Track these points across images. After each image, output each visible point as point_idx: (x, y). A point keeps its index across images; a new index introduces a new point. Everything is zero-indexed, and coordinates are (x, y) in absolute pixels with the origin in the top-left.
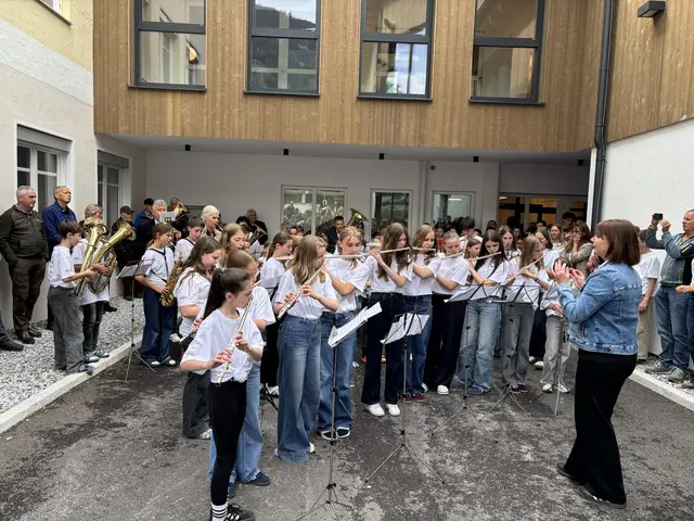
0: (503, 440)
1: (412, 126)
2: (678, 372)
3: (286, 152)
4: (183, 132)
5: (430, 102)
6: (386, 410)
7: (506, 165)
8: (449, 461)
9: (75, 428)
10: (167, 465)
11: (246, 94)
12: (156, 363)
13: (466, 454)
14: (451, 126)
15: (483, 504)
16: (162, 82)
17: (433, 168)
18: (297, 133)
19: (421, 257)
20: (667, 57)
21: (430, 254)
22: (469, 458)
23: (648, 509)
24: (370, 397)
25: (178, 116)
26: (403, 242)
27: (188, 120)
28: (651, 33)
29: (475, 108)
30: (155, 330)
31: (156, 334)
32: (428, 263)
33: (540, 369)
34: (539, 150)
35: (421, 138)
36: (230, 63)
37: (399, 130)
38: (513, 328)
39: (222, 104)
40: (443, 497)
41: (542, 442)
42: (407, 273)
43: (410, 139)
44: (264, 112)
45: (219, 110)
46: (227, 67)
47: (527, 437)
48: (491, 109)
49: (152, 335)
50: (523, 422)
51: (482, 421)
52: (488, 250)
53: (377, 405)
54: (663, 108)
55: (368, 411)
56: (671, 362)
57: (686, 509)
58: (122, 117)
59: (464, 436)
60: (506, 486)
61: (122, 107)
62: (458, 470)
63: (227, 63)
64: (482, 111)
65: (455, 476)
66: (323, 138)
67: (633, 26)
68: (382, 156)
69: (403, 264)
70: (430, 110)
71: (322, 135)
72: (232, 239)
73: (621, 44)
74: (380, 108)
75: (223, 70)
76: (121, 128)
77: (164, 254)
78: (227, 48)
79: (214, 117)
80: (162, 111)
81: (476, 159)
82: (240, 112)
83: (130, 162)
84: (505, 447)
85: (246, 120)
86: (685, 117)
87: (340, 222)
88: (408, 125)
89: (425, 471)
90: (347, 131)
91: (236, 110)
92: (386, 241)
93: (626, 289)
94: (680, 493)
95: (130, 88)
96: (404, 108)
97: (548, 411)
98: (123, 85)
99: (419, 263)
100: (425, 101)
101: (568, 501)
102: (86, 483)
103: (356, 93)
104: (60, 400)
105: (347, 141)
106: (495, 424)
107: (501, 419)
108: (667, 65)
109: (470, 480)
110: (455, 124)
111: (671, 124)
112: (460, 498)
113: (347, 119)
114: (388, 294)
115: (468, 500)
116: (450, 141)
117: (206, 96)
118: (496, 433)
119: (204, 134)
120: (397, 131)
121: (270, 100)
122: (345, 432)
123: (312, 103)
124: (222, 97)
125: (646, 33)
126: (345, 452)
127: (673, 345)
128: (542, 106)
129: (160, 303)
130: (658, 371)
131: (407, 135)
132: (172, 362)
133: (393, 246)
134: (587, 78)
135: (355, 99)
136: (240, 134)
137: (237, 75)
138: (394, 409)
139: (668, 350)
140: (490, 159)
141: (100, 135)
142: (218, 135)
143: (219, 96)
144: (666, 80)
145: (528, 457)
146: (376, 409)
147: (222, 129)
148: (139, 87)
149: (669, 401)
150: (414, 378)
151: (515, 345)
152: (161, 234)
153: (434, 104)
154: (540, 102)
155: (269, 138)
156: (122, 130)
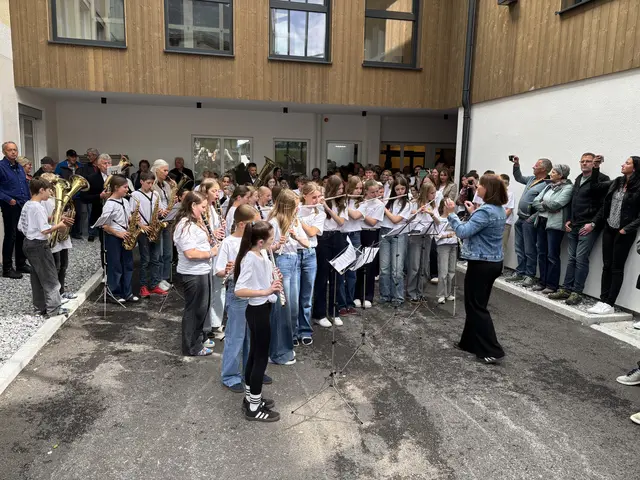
0: (424, 336)
1: (316, 85)
2: (528, 280)
3: (199, 105)
4: (106, 88)
5: (330, 65)
6: (332, 322)
7: (386, 118)
8: (393, 354)
9: (88, 357)
10: (185, 376)
11: (166, 53)
12: (122, 300)
13: (403, 348)
14: (348, 87)
15: (427, 379)
16: (79, 37)
17: (326, 120)
18: (215, 89)
19: (353, 202)
20: (519, 39)
21: (359, 200)
22: (405, 350)
23: (531, 370)
24: (318, 314)
25: (101, 71)
26: (341, 191)
27: (111, 75)
28: (506, 19)
29: (367, 72)
30: (119, 272)
31: (120, 275)
32: (358, 207)
33: (435, 284)
34: (418, 107)
35: (324, 97)
36: (149, 22)
37: (305, 89)
38: (417, 254)
39: (144, 61)
40: (399, 378)
41: (451, 335)
42: (344, 215)
43: (315, 97)
44: (184, 71)
45: (140, 66)
46: (146, 27)
47: (438, 333)
48: (380, 72)
49: (115, 276)
50: (433, 323)
51: (405, 325)
52: (397, 192)
53: (325, 319)
54: (516, 80)
55: (319, 325)
56: (524, 274)
57: (554, 368)
58: (43, 72)
59: (398, 337)
60: (437, 366)
61: (42, 60)
62: (401, 358)
63: (146, 22)
64: (373, 74)
65: (402, 363)
66: (239, 95)
67: (493, 10)
68: (285, 110)
69: (341, 208)
70: (331, 72)
71: (239, 93)
72: (210, 191)
73: (482, 23)
74: (288, 69)
75: (142, 29)
76: (43, 83)
77: (122, 204)
78: (145, 8)
79: (136, 74)
80: (84, 67)
81: (364, 114)
82: (161, 69)
83: (43, 114)
84: (428, 342)
85: (167, 76)
86: (533, 88)
87: (254, 168)
88: (312, 83)
89: (379, 361)
90: (260, 89)
91: (158, 68)
92: (327, 190)
93: (497, 220)
94: (547, 358)
95: (50, 44)
96: (309, 70)
97: (449, 315)
98: (42, 40)
99: (351, 207)
100: (324, 63)
101: (480, 370)
102: (129, 394)
103: (267, 55)
104: (56, 336)
105: (261, 98)
106: (414, 326)
107: (418, 321)
108: (519, 46)
109: (413, 364)
110: (352, 85)
111: (522, 92)
112: (409, 376)
113: (260, 78)
114: (332, 232)
115: (415, 377)
116: (348, 100)
117: (127, 54)
118: (419, 331)
119: (127, 89)
120: (303, 90)
121: (189, 59)
122: (309, 341)
123: (229, 62)
124: (143, 55)
125: (503, 18)
126: (314, 354)
127: (525, 260)
128: (420, 70)
129: (123, 248)
130: (515, 280)
131: (312, 94)
132: (136, 298)
133: (334, 193)
134: (454, 49)
135: (266, 61)
136: (162, 91)
137: (156, 34)
138: (338, 321)
139: (522, 264)
140: (374, 113)
141: (21, 88)
142: (141, 91)
143: (140, 53)
144: (518, 58)
145: (446, 346)
146: (325, 322)
147: (144, 84)
148: (57, 42)
149: (525, 300)
150: (348, 297)
151: (418, 268)
152: (119, 186)
153: (333, 67)
154: (417, 67)
155: (190, 94)
156: (44, 83)
